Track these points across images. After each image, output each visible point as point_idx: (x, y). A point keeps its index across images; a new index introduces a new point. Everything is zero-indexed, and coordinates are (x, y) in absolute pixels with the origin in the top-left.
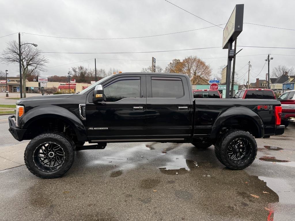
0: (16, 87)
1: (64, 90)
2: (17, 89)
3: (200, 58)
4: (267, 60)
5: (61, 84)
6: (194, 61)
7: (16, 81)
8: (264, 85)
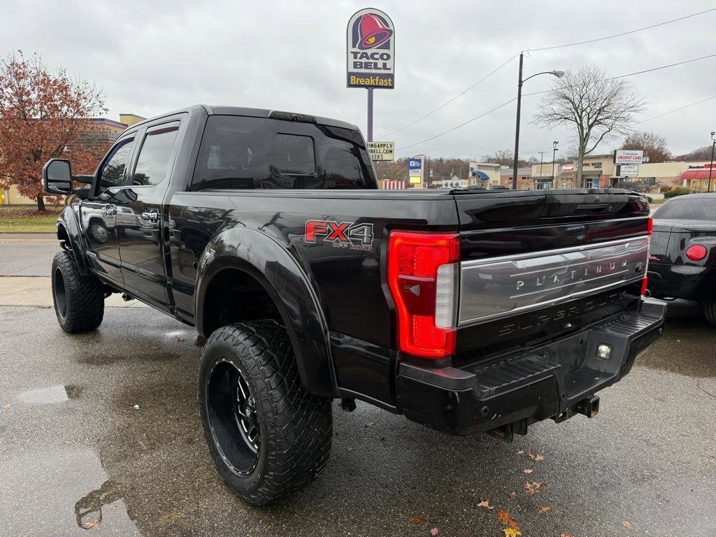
0: (591, 180)
1: (698, 184)
2: (593, 185)
5: (690, 167)
7: (593, 164)
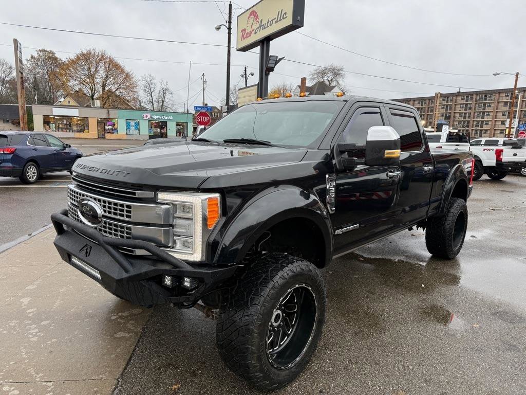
3: (113, 56)
4: (243, 76)
6: (101, 60)
8: (215, 116)
